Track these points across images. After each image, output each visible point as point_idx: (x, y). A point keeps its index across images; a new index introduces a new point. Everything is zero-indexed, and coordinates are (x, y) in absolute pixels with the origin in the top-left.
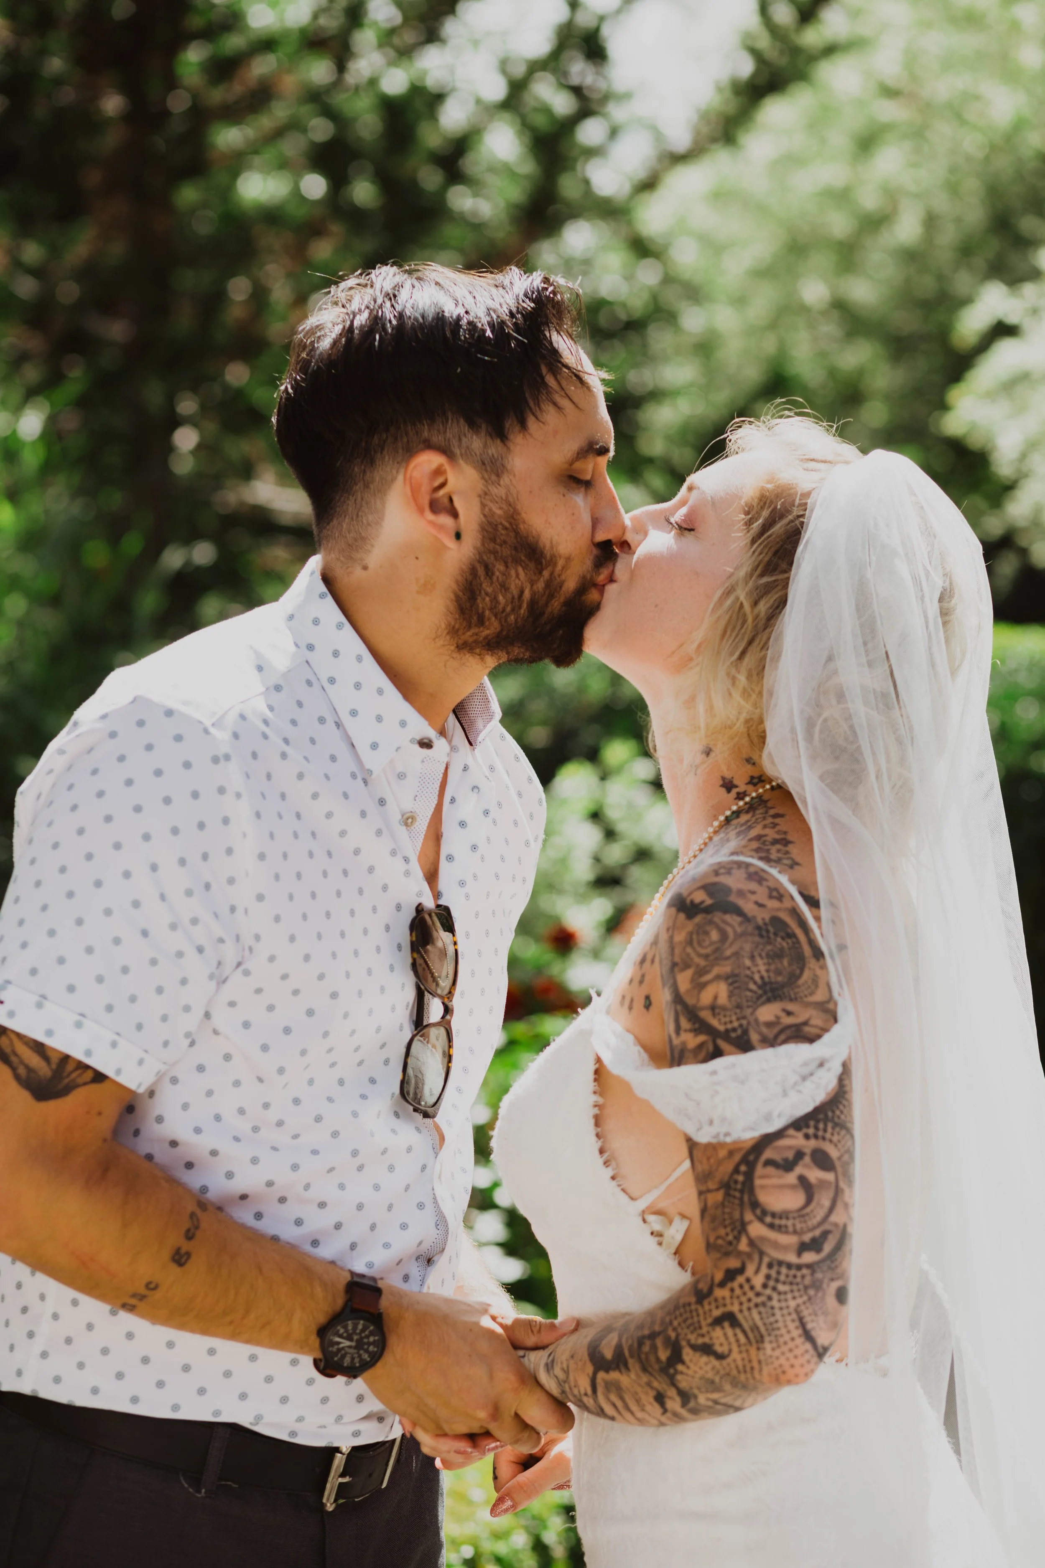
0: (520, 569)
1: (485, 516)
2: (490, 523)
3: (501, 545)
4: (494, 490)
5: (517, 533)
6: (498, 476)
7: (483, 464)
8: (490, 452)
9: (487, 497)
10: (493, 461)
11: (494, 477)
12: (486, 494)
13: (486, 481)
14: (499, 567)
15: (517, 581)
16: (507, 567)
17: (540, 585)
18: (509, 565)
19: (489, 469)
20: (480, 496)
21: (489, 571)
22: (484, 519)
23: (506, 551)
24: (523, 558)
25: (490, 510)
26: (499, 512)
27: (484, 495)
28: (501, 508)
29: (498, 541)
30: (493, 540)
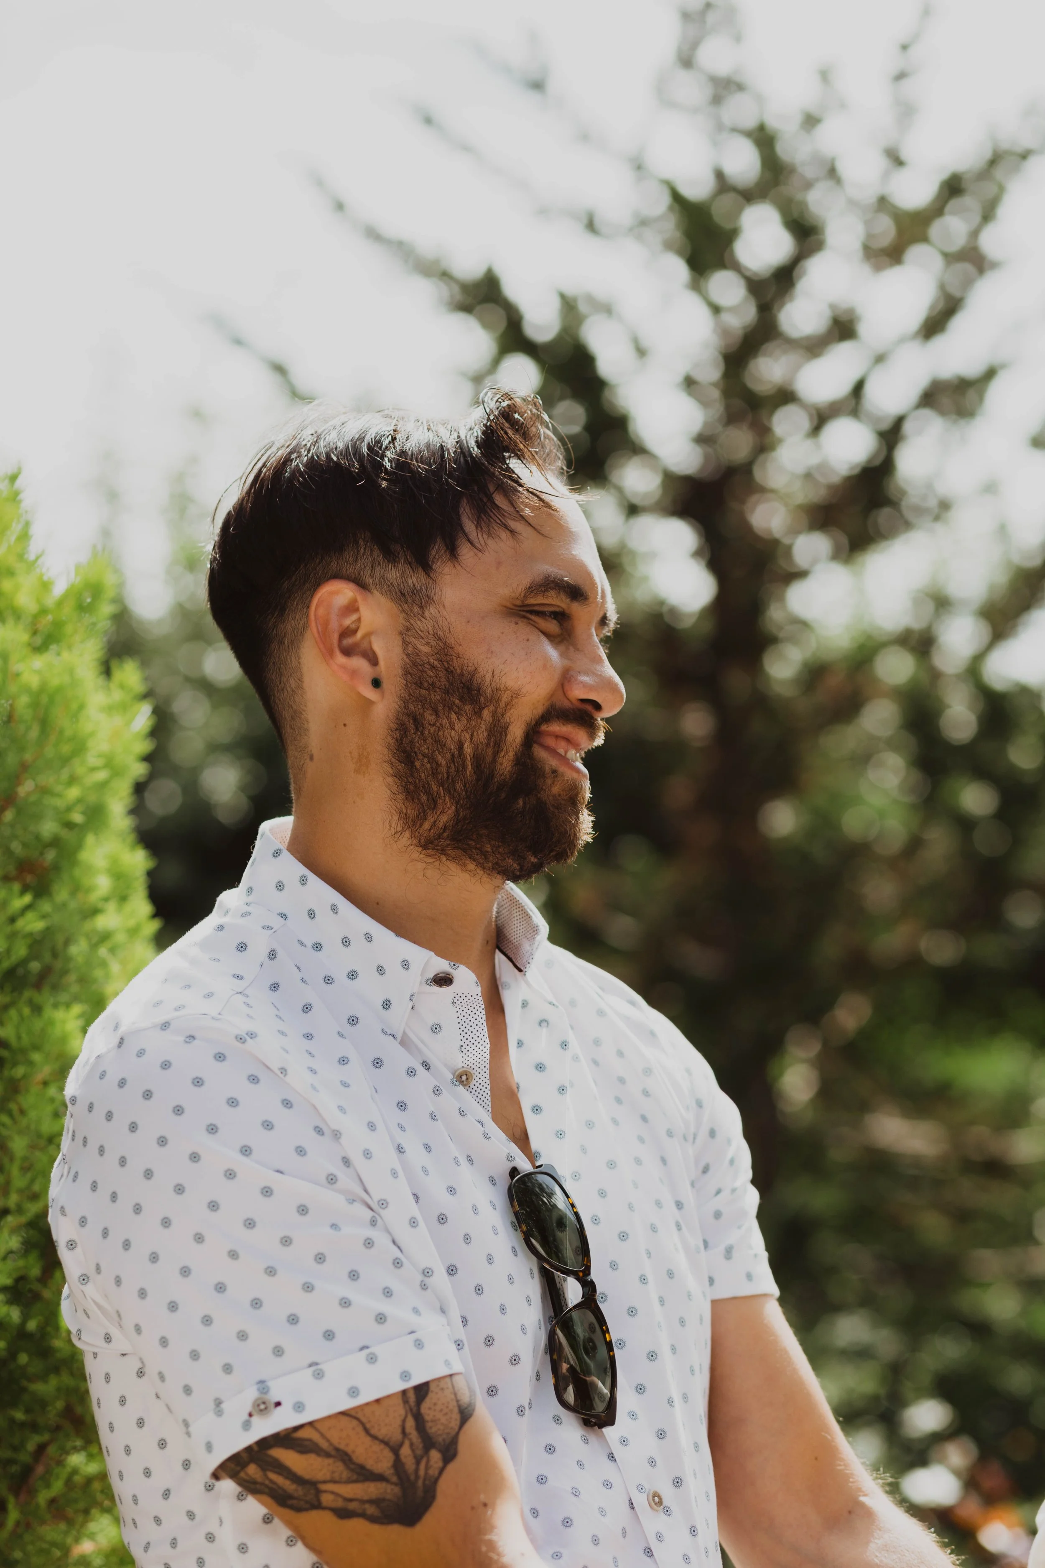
0: (454, 717)
1: (408, 655)
2: (414, 664)
3: (428, 689)
4: (419, 624)
5: (449, 671)
6: (421, 607)
7: (403, 595)
8: (410, 582)
9: (409, 633)
10: (414, 592)
11: (416, 609)
12: (408, 630)
13: (407, 614)
14: (429, 717)
15: (453, 733)
16: (437, 715)
17: (482, 734)
18: (441, 714)
19: (409, 600)
20: (401, 633)
21: (418, 722)
22: (407, 660)
23: (436, 697)
24: (457, 701)
25: (415, 648)
26: (425, 649)
27: (406, 633)
28: (428, 644)
29: (426, 685)
30: (420, 685)
